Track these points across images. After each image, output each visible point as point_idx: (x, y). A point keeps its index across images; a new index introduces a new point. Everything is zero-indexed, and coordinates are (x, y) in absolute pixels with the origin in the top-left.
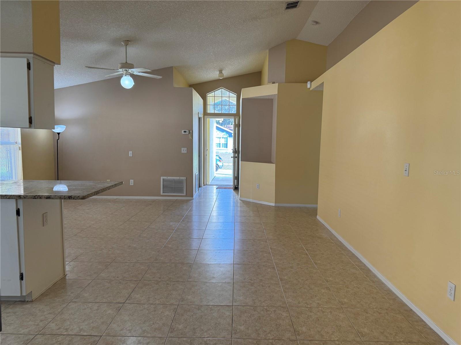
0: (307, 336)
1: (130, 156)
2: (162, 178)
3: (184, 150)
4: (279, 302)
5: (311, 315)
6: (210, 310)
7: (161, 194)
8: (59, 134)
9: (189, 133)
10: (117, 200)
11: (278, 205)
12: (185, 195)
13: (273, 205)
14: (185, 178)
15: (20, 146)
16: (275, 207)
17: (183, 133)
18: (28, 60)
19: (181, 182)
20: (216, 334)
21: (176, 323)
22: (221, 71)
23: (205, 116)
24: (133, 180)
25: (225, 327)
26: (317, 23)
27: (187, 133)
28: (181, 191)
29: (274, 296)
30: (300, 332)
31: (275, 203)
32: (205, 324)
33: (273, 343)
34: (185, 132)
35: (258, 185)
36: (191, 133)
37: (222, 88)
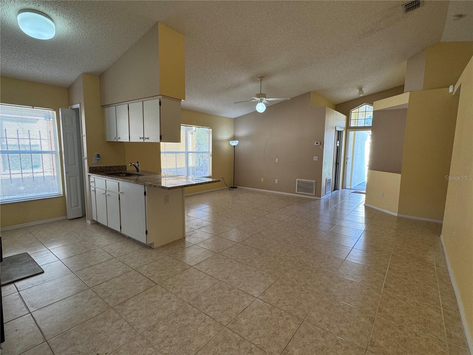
0: (381, 351)
1: (276, 162)
2: (297, 179)
3: (315, 158)
4: (370, 306)
5: (398, 333)
6: (301, 291)
7: (296, 192)
8: (234, 146)
9: (320, 145)
10: (266, 193)
11: (401, 215)
12: (314, 195)
13: (396, 215)
14: (315, 181)
15: (211, 154)
16: (398, 217)
17: (315, 144)
18: (160, 100)
19: (311, 184)
20: (293, 311)
21: (270, 290)
22: (361, 89)
23: (347, 130)
24: (277, 180)
25: (304, 309)
26: (460, 16)
27: (319, 144)
28: (311, 191)
29: (367, 299)
30: (375, 344)
31: (398, 213)
32: (290, 300)
33: (339, 341)
34: (317, 143)
35: (382, 194)
36: (322, 144)
37: (366, 104)
